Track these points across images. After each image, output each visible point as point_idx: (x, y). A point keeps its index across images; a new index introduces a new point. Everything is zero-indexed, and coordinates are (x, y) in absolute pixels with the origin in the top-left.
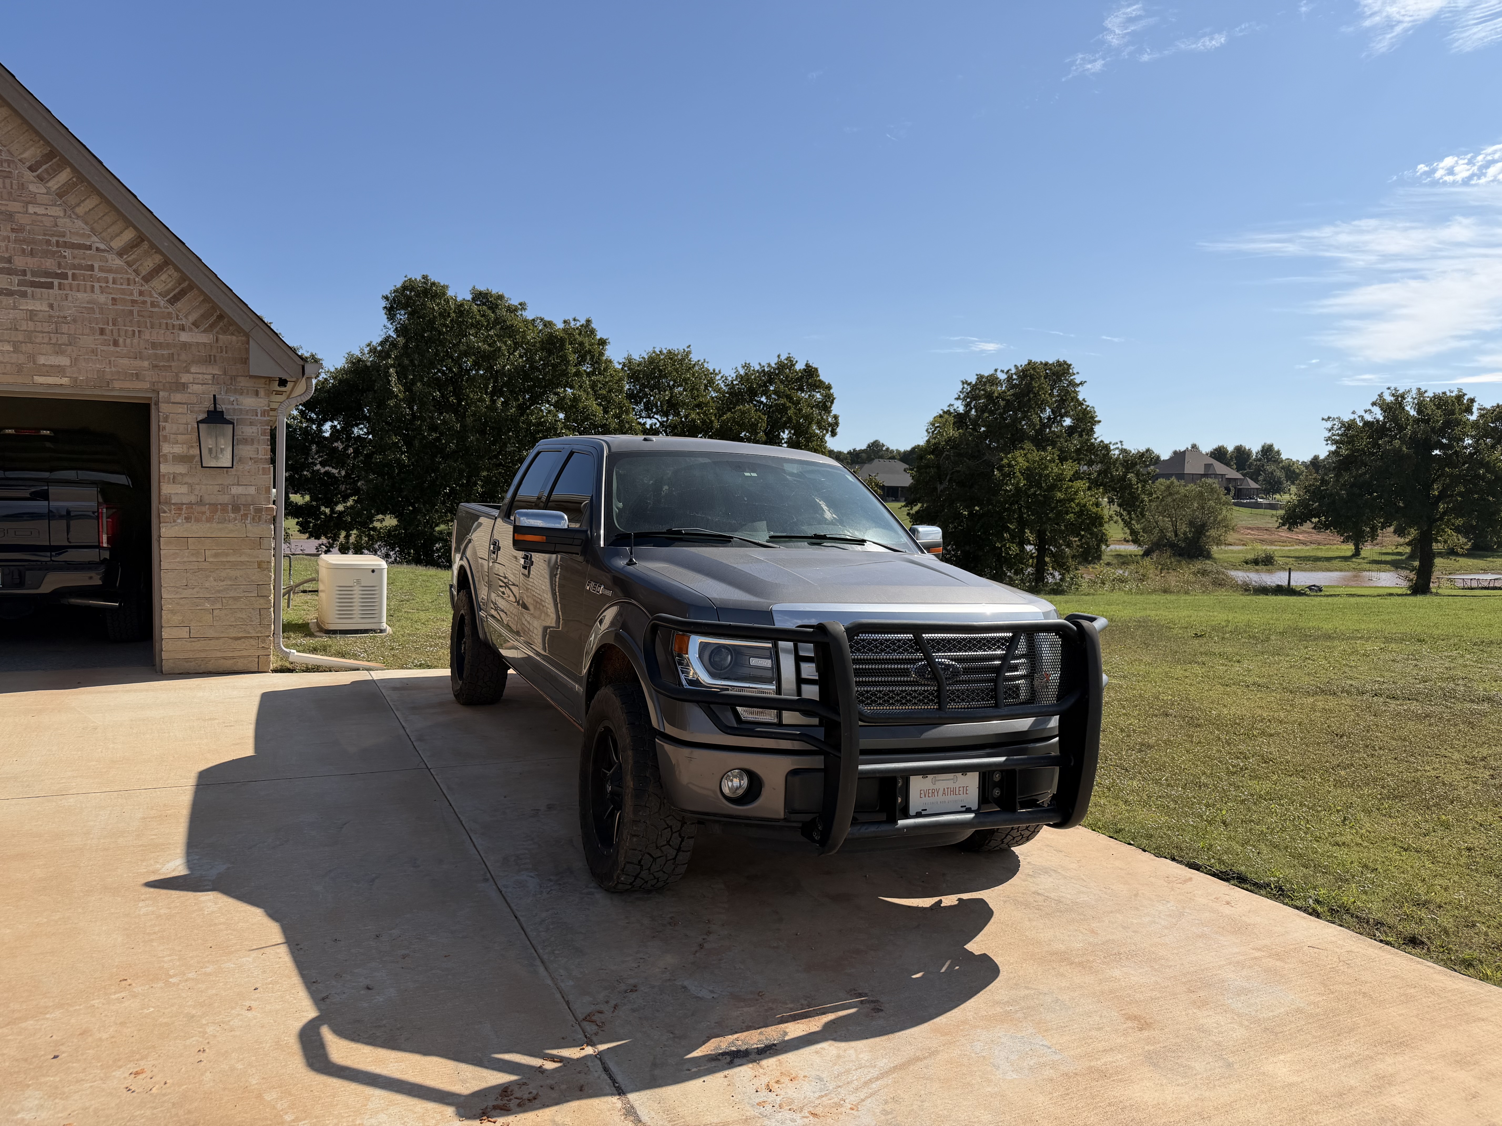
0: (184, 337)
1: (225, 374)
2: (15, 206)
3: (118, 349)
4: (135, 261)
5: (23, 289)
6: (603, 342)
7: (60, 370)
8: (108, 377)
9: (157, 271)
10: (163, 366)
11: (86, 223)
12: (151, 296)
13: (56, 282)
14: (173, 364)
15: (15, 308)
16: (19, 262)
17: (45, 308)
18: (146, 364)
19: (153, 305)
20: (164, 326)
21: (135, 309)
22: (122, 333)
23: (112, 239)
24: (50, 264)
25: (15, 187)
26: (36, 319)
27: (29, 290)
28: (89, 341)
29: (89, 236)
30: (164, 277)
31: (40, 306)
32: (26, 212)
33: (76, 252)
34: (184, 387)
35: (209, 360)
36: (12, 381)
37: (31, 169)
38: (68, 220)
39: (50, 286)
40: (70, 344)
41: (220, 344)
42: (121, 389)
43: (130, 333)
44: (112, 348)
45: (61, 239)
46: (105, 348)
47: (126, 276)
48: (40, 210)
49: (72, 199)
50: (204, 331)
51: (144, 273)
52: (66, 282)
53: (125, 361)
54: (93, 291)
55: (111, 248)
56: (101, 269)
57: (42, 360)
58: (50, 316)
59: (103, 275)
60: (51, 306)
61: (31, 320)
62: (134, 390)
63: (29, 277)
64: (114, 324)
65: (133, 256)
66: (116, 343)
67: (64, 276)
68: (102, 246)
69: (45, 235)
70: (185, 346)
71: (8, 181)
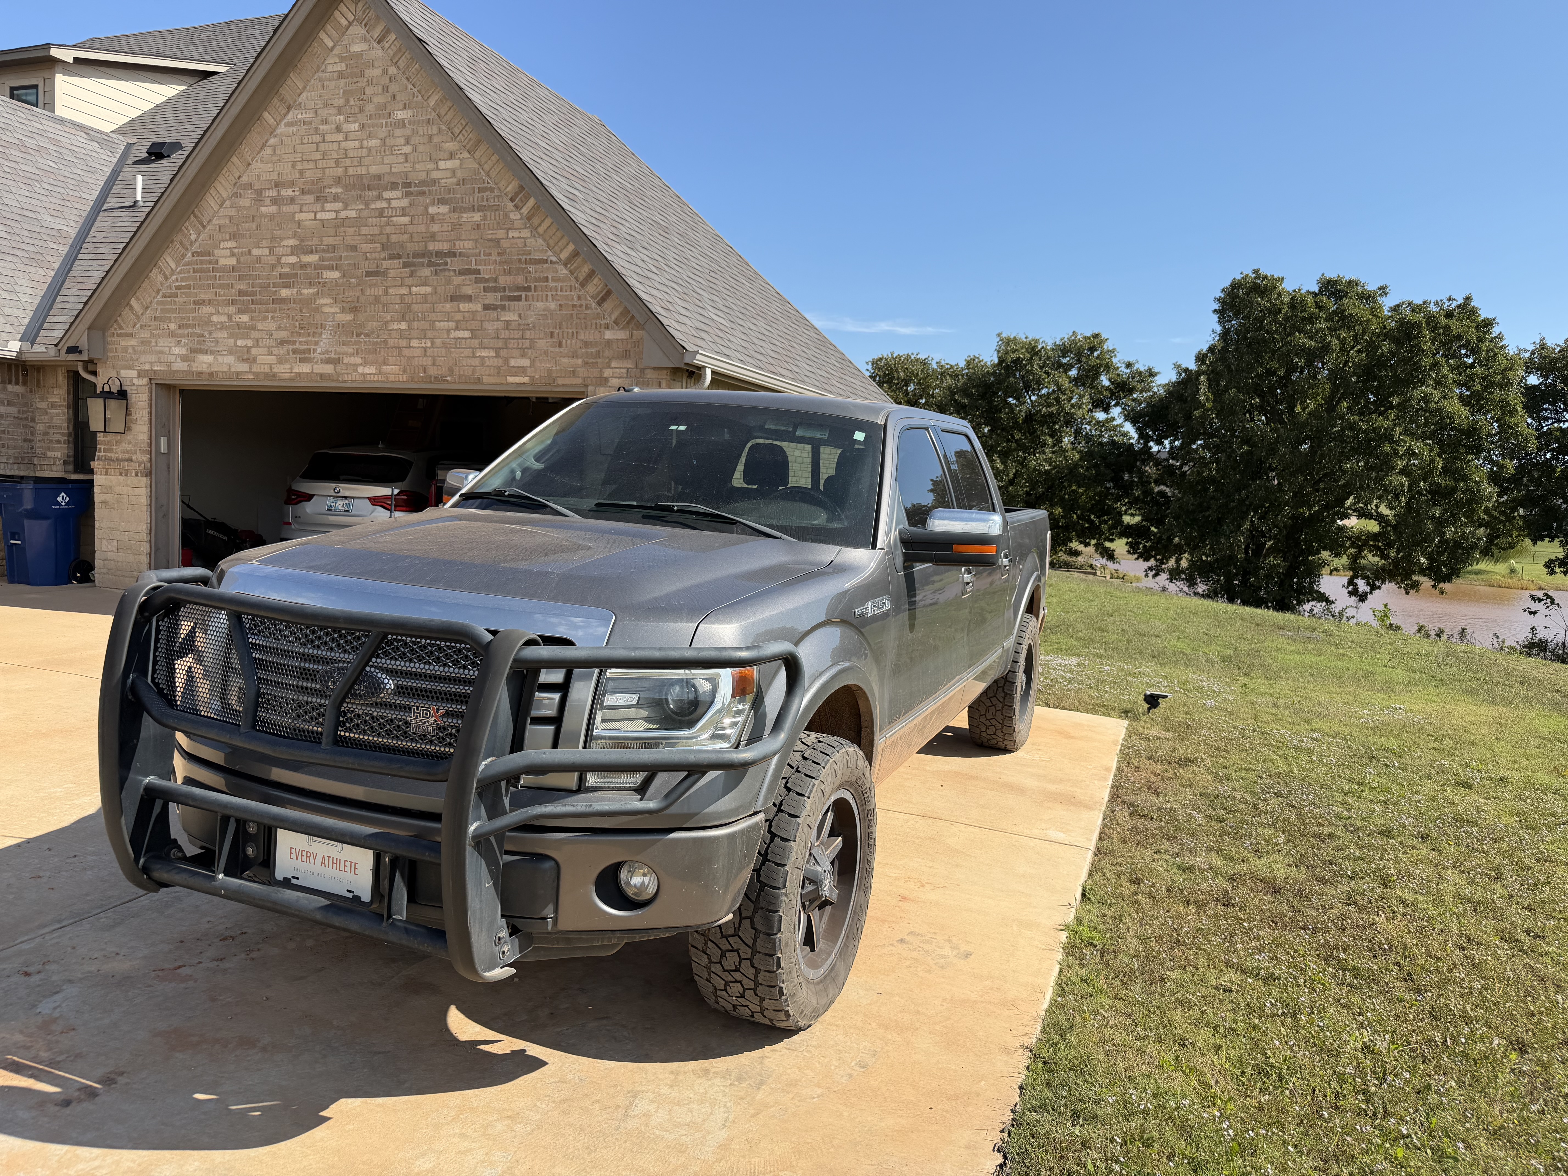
0: (608, 335)
1: (637, 367)
2: (501, 234)
3: (562, 350)
4: (576, 268)
5: (503, 303)
6: (1488, 324)
7: (522, 370)
8: (554, 375)
9: (591, 275)
10: (592, 363)
11: (544, 240)
12: (586, 299)
13: (523, 294)
14: (599, 360)
15: (498, 320)
16: (503, 280)
17: (516, 318)
18: (580, 361)
19: (587, 308)
20: (594, 326)
21: (575, 312)
22: (565, 335)
23: (561, 250)
24: (520, 280)
25: (501, 217)
26: (510, 327)
27: (507, 303)
28: (542, 344)
29: (546, 251)
30: (596, 281)
31: (512, 316)
32: (507, 238)
33: (537, 266)
34: (606, 380)
35: (625, 355)
36: (494, 381)
37: (512, 200)
38: (533, 240)
39: (518, 298)
40: (530, 348)
41: (634, 338)
42: (563, 385)
43: (570, 334)
44: (557, 349)
45: (528, 257)
46: (552, 349)
47: (569, 284)
48: (515, 234)
49: (536, 221)
50: (622, 329)
51: (581, 278)
52: (529, 294)
53: (565, 360)
54: (547, 300)
55: (560, 260)
56: (553, 280)
57: (513, 362)
58: (519, 325)
59: (554, 284)
60: (520, 316)
61: (507, 329)
62: (571, 386)
63: (507, 293)
64: (560, 328)
65: (575, 265)
66: (560, 345)
67: (528, 289)
68: (554, 259)
69: (518, 255)
70: (609, 342)
71: (497, 213)
